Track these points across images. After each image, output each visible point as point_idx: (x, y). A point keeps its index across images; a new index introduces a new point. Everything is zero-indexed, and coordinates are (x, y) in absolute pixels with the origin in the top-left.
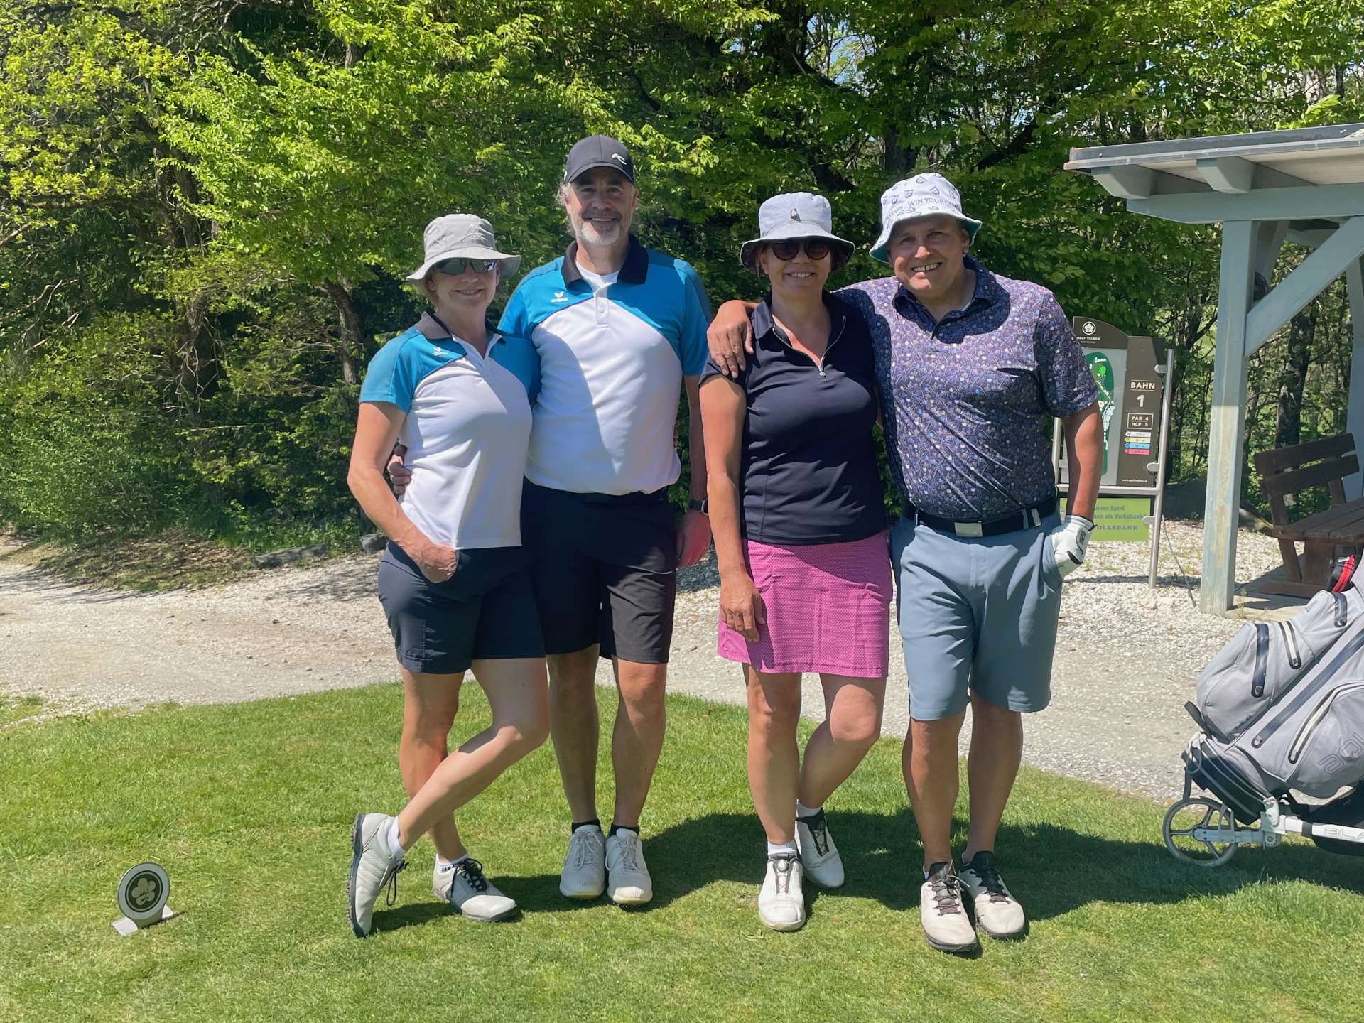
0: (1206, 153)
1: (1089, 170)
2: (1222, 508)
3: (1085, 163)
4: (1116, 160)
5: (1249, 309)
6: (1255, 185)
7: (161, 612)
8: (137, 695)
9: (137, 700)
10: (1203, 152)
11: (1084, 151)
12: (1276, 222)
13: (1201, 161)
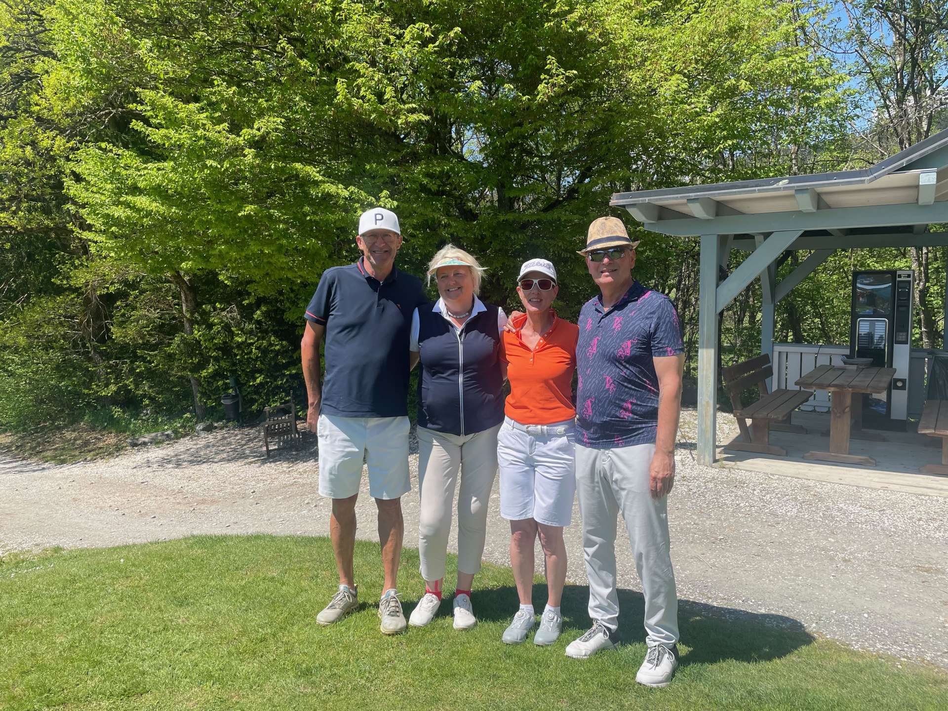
0: (693, 195)
1: (624, 206)
2: (708, 403)
3: (622, 202)
4: (640, 200)
5: (717, 286)
6: (717, 215)
7: (67, 478)
8: (39, 541)
9: (37, 545)
10: (691, 194)
11: (621, 195)
12: (728, 235)
13: (690, 200)
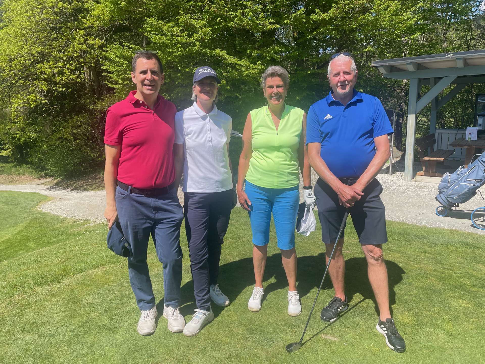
0: (409, 61)
1: (376, 67)
2: (410, 154)
5: (417, 102)
6: (418, 69)
11: (376, 62)
13: (408, 63)
